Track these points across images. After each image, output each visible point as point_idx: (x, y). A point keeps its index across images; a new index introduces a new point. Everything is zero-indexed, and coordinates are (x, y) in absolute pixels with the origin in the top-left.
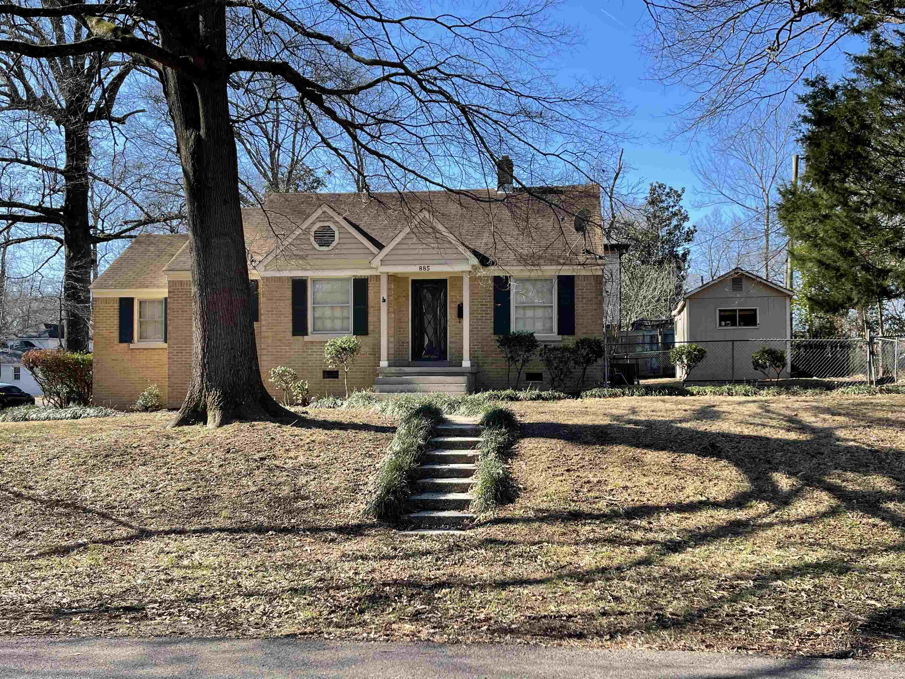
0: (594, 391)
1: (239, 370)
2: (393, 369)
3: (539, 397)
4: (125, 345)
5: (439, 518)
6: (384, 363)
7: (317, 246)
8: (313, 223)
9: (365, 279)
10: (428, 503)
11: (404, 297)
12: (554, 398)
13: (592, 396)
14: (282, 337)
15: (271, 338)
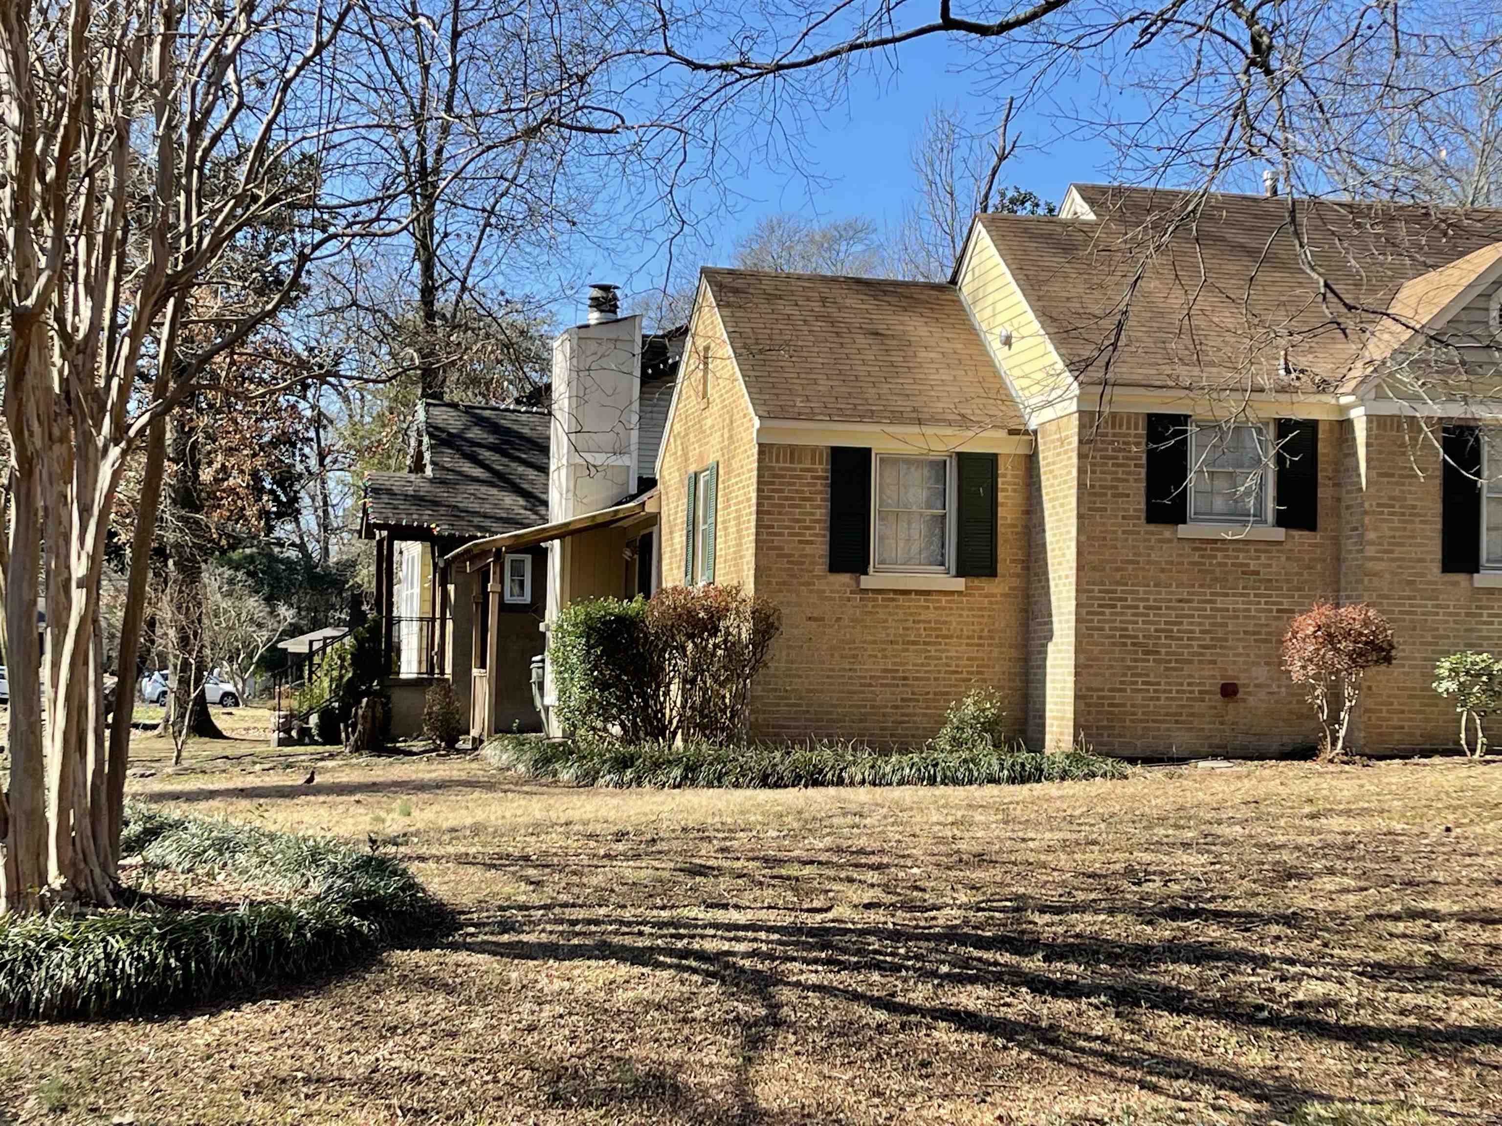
4: (845, 578)
14: (1416, 575)
15: (1387, 575)
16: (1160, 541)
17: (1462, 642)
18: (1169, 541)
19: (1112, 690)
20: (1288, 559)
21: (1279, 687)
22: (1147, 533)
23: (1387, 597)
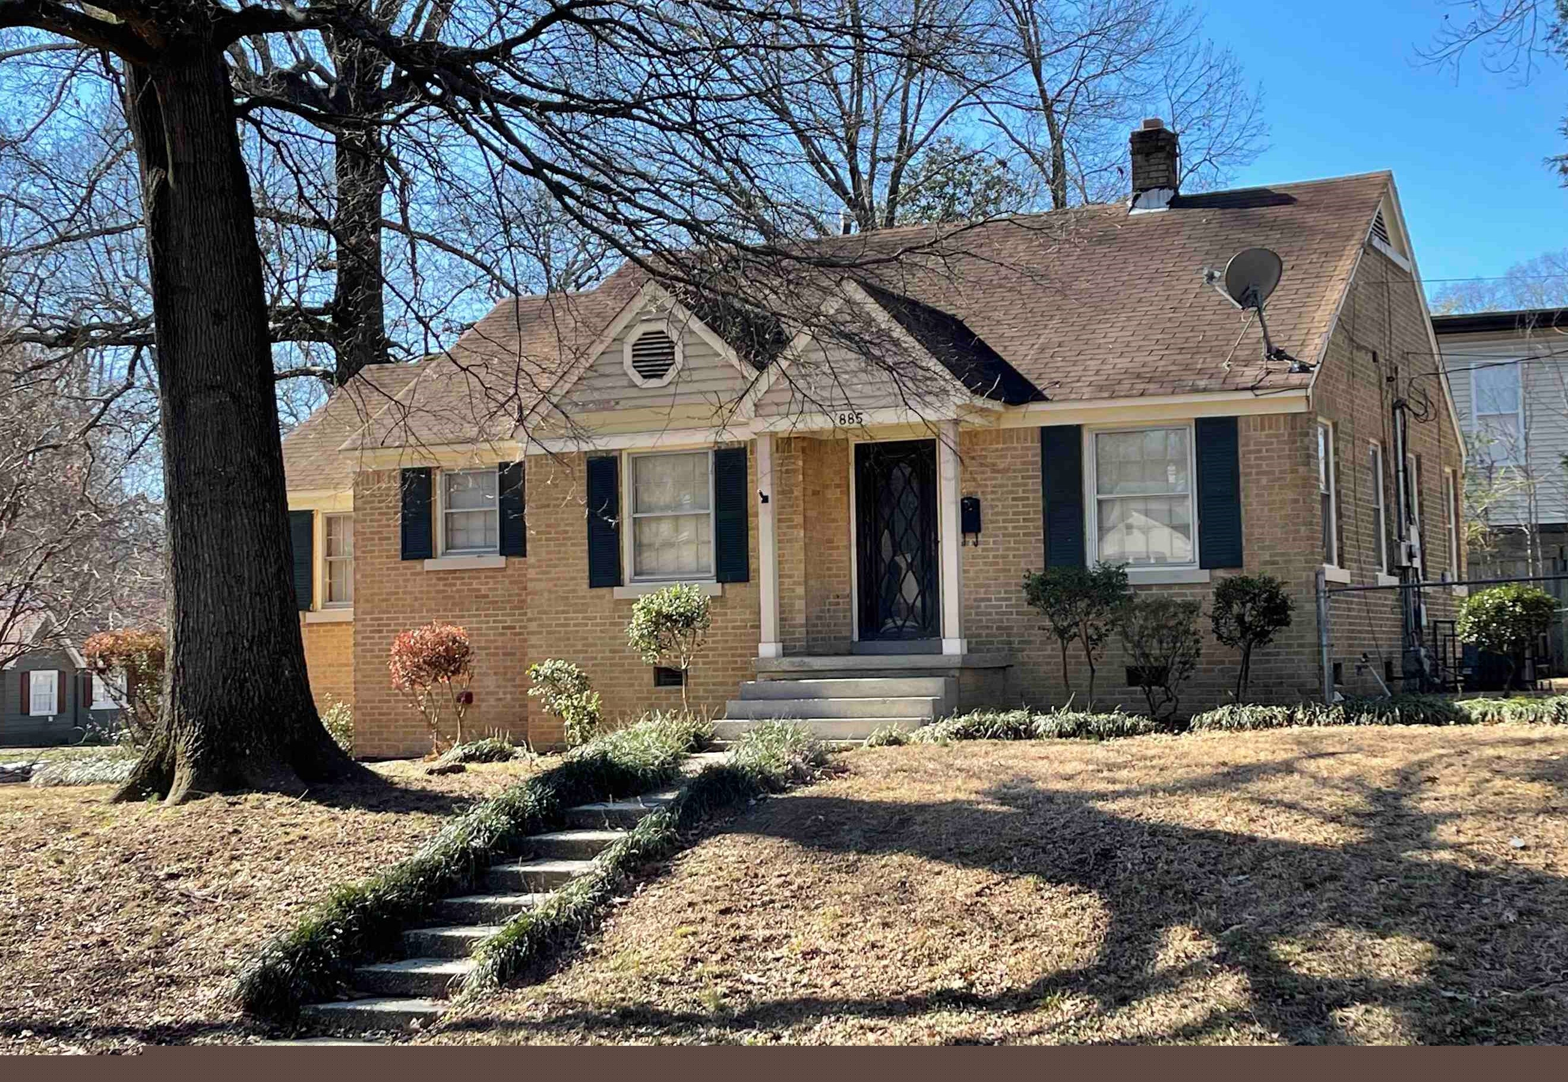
0: (1222, 713)
1: (245, 680)
2: (787, 663)
3: (1081, 730)
5: (371, 1013)
6: (768, 649)
7: (638, 379)
8: (628, 327)
9: (738, 449)
10: (389, 982)
11: (838, 486)
12: (1120, 732)
13: (1217, 725)
14: (569, 592)
15: (546, 595)
16: (412, 574)
17: (607, 649)
18: (419, 574)
19: (380, 701)
20: (511, 583)
21: (505, 693)
22: (405, 568)
23: (545, 613)
